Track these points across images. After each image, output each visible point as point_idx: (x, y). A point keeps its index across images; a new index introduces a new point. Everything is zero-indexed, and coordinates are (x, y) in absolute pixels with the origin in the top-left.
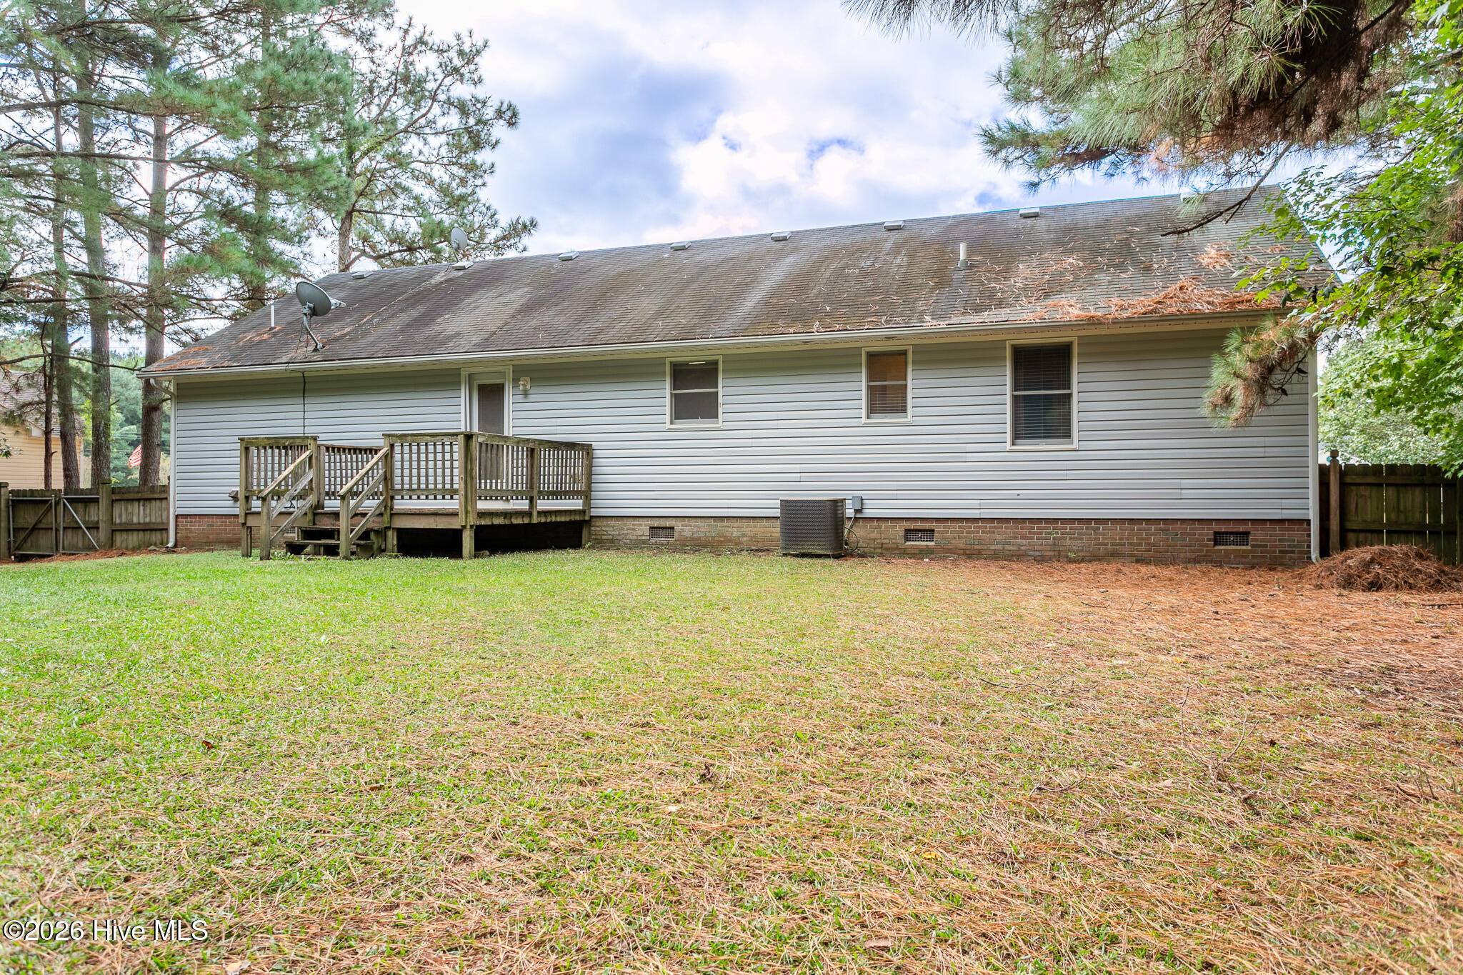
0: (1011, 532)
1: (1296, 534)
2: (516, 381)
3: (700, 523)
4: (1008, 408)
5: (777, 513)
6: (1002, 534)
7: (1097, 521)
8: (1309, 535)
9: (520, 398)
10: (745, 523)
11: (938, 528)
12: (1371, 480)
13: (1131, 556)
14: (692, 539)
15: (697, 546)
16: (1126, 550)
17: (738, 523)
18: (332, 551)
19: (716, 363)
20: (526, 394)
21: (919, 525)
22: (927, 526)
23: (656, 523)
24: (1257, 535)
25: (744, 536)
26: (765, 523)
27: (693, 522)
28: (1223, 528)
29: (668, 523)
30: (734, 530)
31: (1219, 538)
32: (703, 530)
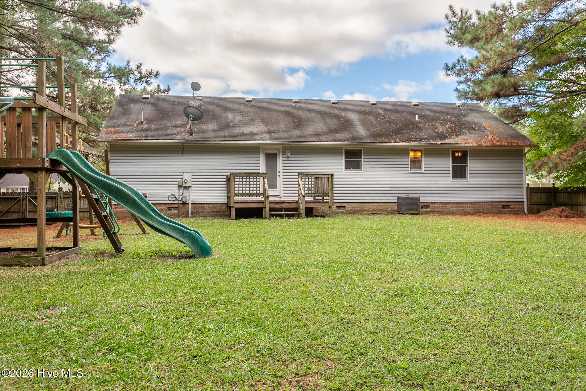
0: (451, 206)
1: (520, 205)
2: (284, 153)
3: (355, 204)
4: (451, 169)
5: (396, 201)
6: (449, 207)
7: (474, 202)
8: (524, 206)
9: (285, 159)
10: (370, 204)
11: (431, 205)
12: (535, 191)
13: (483, 212)
14: (352, 210)
15: (355, 212)
16: (481, 210)
17: (368, 204)
18: (299, 216)
19: (361, 150)
20: (288, 157)
21: (426, 204)
22: (428, 204)
23: (339, 205)
24: (512, 206)
25: (370, 209)
26: (377, 204)
27: (352, 204)
28: (504, 204)
29: (343, 205)
30: (367, 207)
31: (503, 207)
32: (356, 207)
